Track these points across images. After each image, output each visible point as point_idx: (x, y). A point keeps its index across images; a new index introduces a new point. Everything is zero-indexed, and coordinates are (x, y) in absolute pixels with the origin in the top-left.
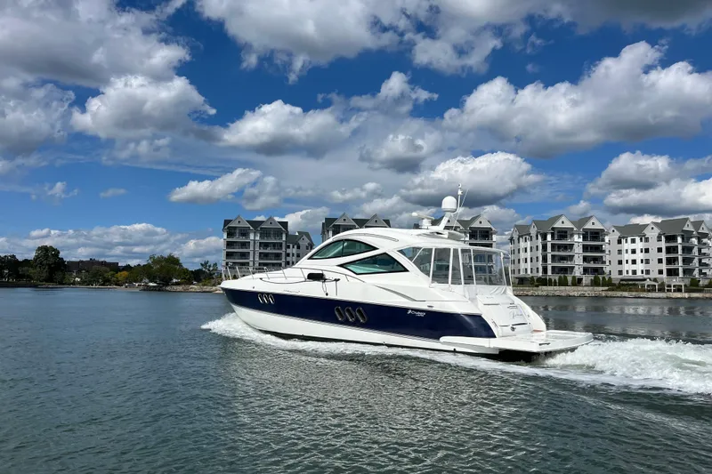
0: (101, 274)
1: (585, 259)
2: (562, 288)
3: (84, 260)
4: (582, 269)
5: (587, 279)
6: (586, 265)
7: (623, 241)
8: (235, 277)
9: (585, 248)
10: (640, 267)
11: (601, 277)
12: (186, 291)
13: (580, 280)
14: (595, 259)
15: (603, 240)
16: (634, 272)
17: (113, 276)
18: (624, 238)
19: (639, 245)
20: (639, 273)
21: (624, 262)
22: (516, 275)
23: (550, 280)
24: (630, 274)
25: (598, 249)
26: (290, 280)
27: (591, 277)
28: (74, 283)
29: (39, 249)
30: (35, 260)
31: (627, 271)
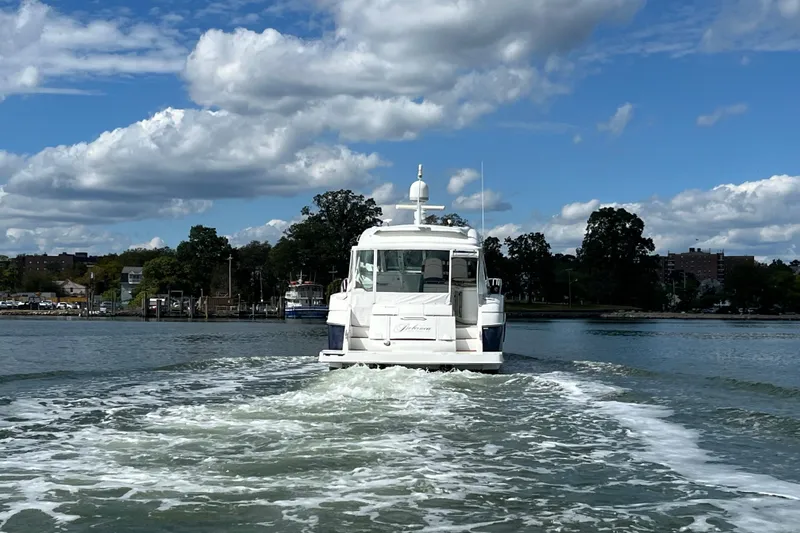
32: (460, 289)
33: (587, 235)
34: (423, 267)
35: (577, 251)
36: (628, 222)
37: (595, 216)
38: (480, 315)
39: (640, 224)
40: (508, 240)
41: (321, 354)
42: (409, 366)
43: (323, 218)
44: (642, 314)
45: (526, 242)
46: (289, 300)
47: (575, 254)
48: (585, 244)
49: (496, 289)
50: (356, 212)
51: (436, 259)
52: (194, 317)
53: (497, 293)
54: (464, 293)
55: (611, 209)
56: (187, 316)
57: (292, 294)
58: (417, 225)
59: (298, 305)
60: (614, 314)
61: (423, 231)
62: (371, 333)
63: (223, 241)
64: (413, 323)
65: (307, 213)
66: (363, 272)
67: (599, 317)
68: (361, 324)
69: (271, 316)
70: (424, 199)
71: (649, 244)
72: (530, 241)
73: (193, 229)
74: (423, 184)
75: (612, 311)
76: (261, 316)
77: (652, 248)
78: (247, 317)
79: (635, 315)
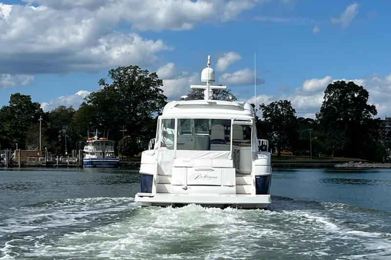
32: (238, 148)
33: (324, 102)
34: (210, 131)
35: (316, 115)
36: (357, 92)
37: (330, 88)
38: (254, 167)
39: (366, 94)
40: (263, 106)
41: (136, 196)
42: (203, 205)
43: (116, 88)
44: (368, 165)
45: (277, 107)
46: (87, 153)
47: (314, 118)
48: (322, 109)
49: (264, 147)
50: (142, 83)
51: (219, 125)
52: (9, 166)
53: (265, 150)
54: (241, 151)
55: (343, 82)
56: (3, 166)
57: (89, 148)
58: (207, 100)
59: (94, 157)
60: (345, 165)
61: (211, 105)
62: (172, 180)
63: (36, 106)
64: (204, 173)
65: (104, 84)
66: (165, 134)
67: (333, 167)
68: (166, 174)
69: (72, 166)
70: (212, 81)
71: (373, 109)
72: (279, 107)
73: (13, 96)
74: (211, 70)
75: (344, 162)
76: (63, 166)
77: (375, 113)
78: (52, 167)
79: (363, 166)
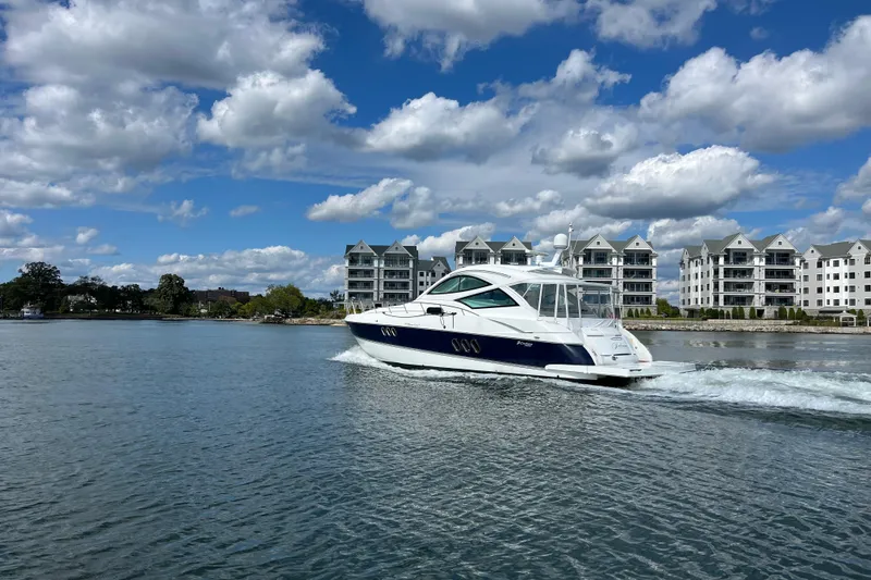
0: (228, 305)
1: (768, 287)
2: (736, 321)
3: (213, 289)
4: (763, 299)
5: (769, 311)
6: (770, 293)
7: (825, 264)
8: (359, 311)
9: (769, 273)
10: (843, 296)
11: (788, 308)
12: (303, 324)
13: (761, 313)
14: (783, 287)
15: (793, 264)
16: (837, 302)
17: (239, 307)
18: (825, 260)
19: (843, 269)
20: (842, 304)
21: (825, 290)
22: (687, 306)
23: (722, 311)
24: (832, 304)
25: (788, 274)
26: (410, 314)
27: (775, 308)
28: (200, 315)
29: (164, 277)
30: (159, 290)
31: (828, 301)
43: (30, 274)
64: (618, 342)
65: (22, 272)
76: (12, 318)
